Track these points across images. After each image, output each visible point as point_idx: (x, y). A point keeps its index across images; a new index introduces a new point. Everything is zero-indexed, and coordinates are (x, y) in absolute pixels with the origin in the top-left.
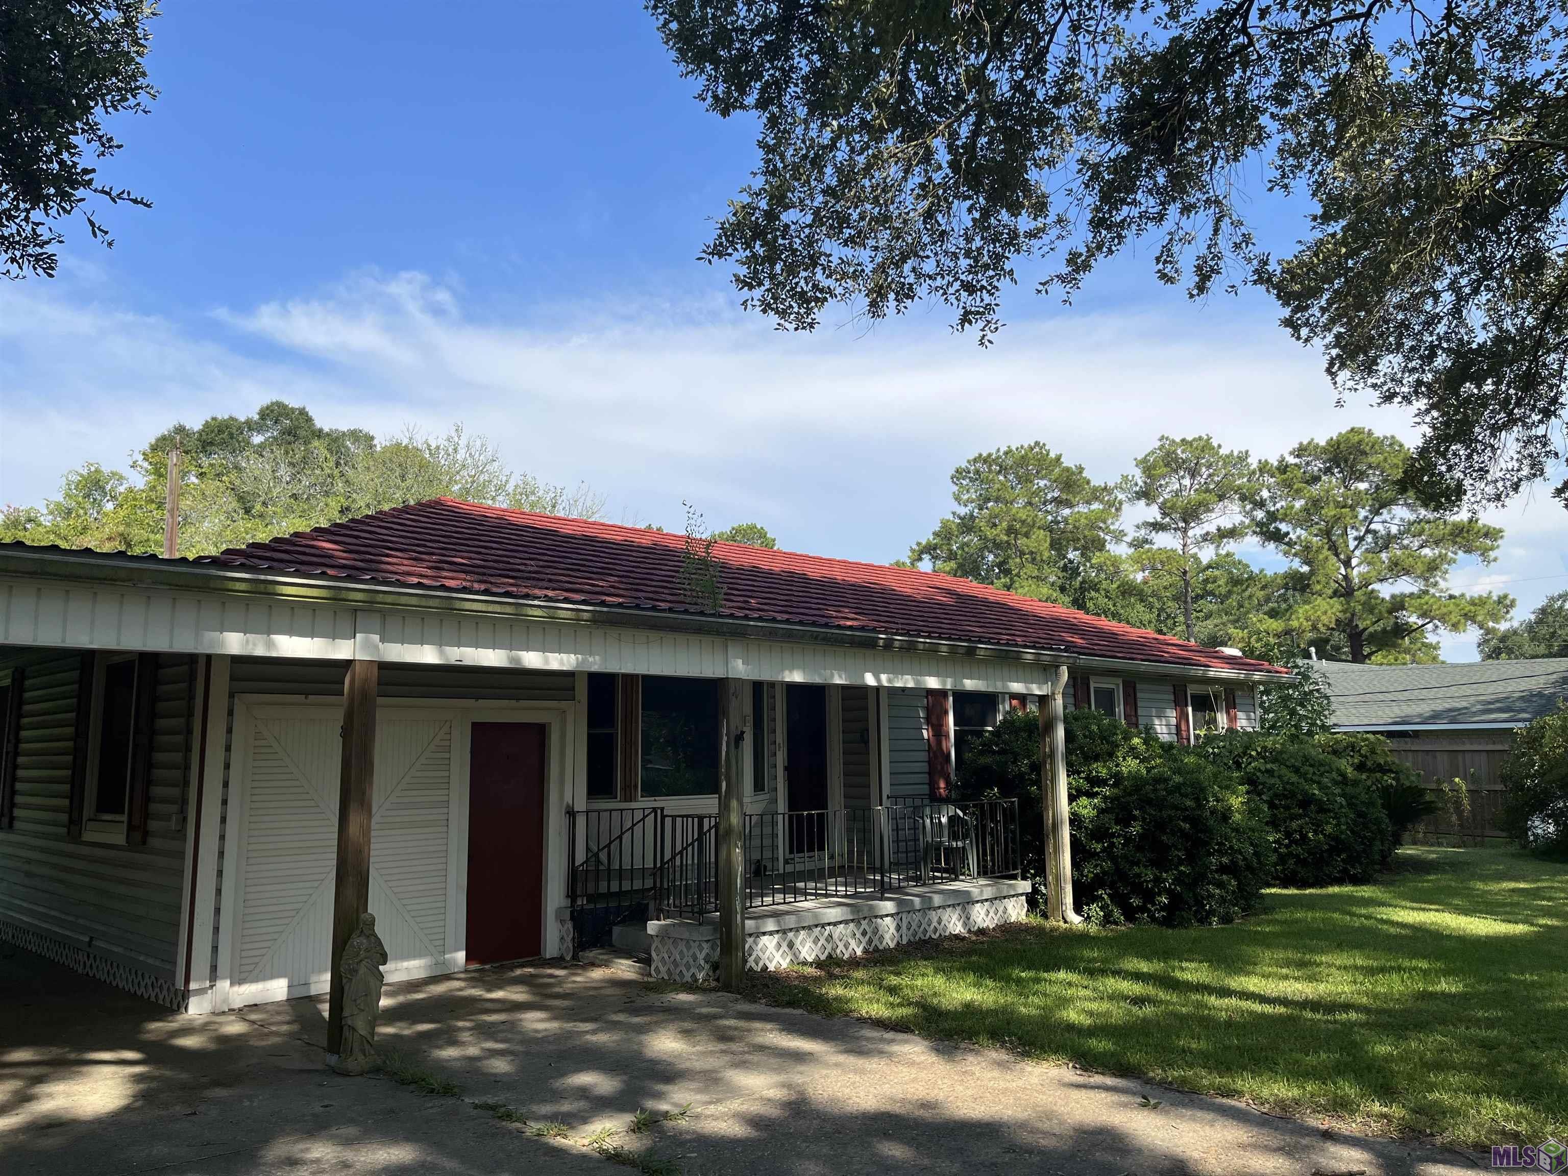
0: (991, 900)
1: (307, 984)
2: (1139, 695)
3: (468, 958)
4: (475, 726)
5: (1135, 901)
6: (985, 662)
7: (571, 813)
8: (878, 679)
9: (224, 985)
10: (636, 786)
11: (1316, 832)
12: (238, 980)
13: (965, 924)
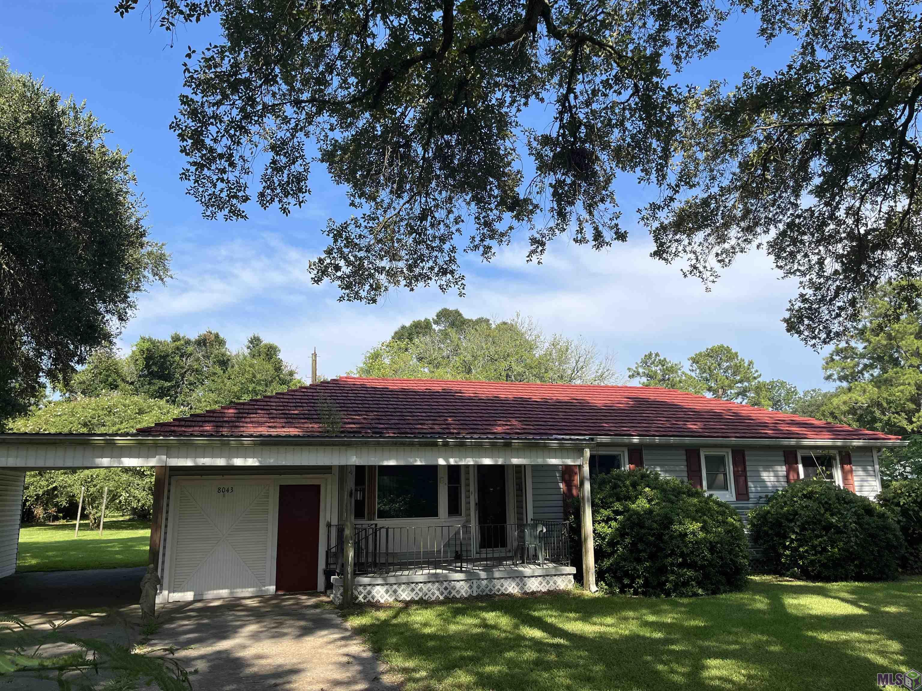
0: (543, 576)
1: (202, 594)
2: (747, 458)
3: (277, 590)
4: (281, 487)
5: (626, 581)
6: (518, 449)
7: (329, 525)
8: (447, 461)
9: (166, 593)
10: (374, 514)
11: (832, 547)
12: (172, 590)
13: (522, 588)
